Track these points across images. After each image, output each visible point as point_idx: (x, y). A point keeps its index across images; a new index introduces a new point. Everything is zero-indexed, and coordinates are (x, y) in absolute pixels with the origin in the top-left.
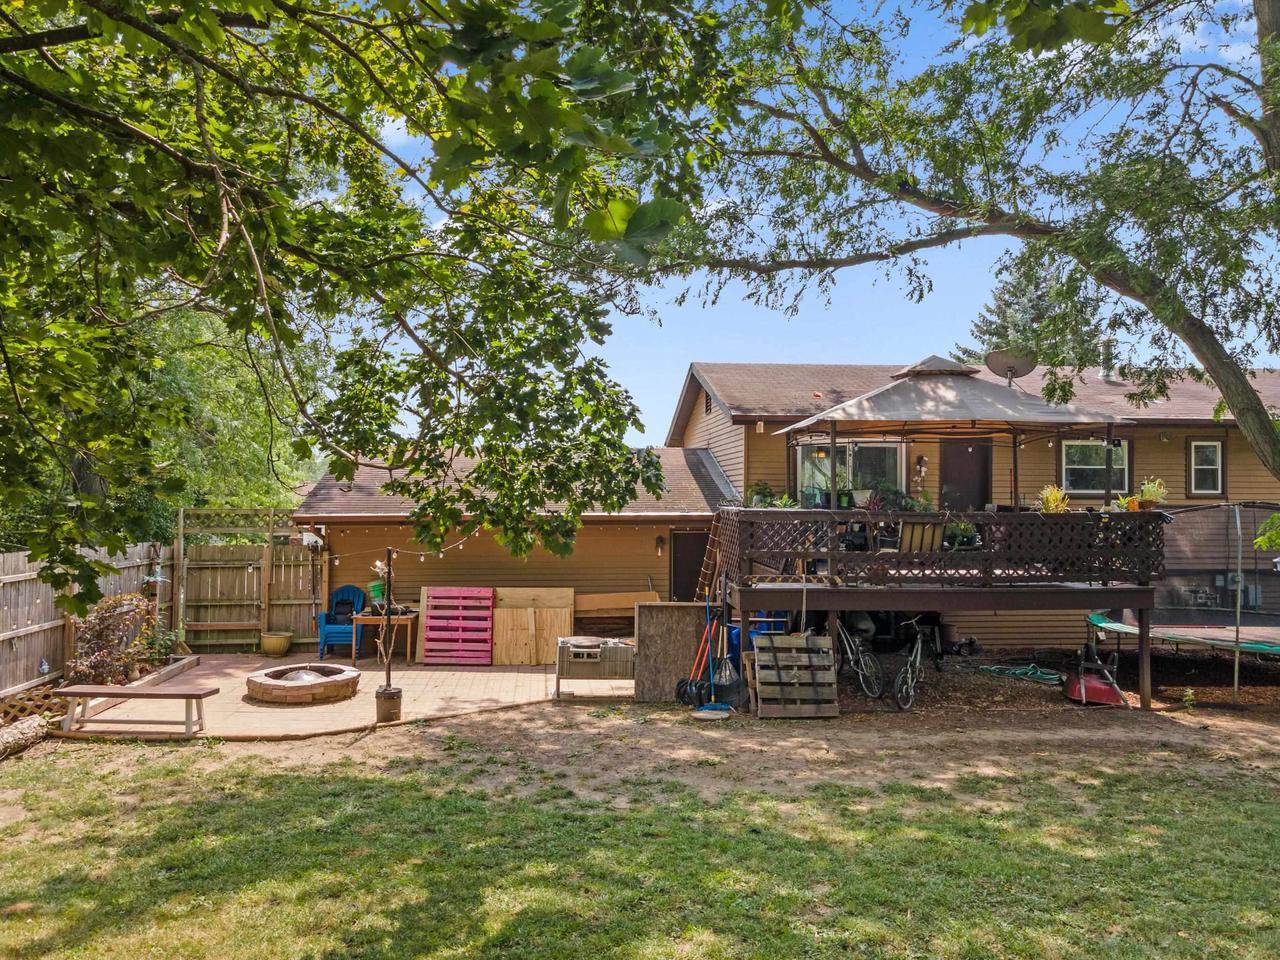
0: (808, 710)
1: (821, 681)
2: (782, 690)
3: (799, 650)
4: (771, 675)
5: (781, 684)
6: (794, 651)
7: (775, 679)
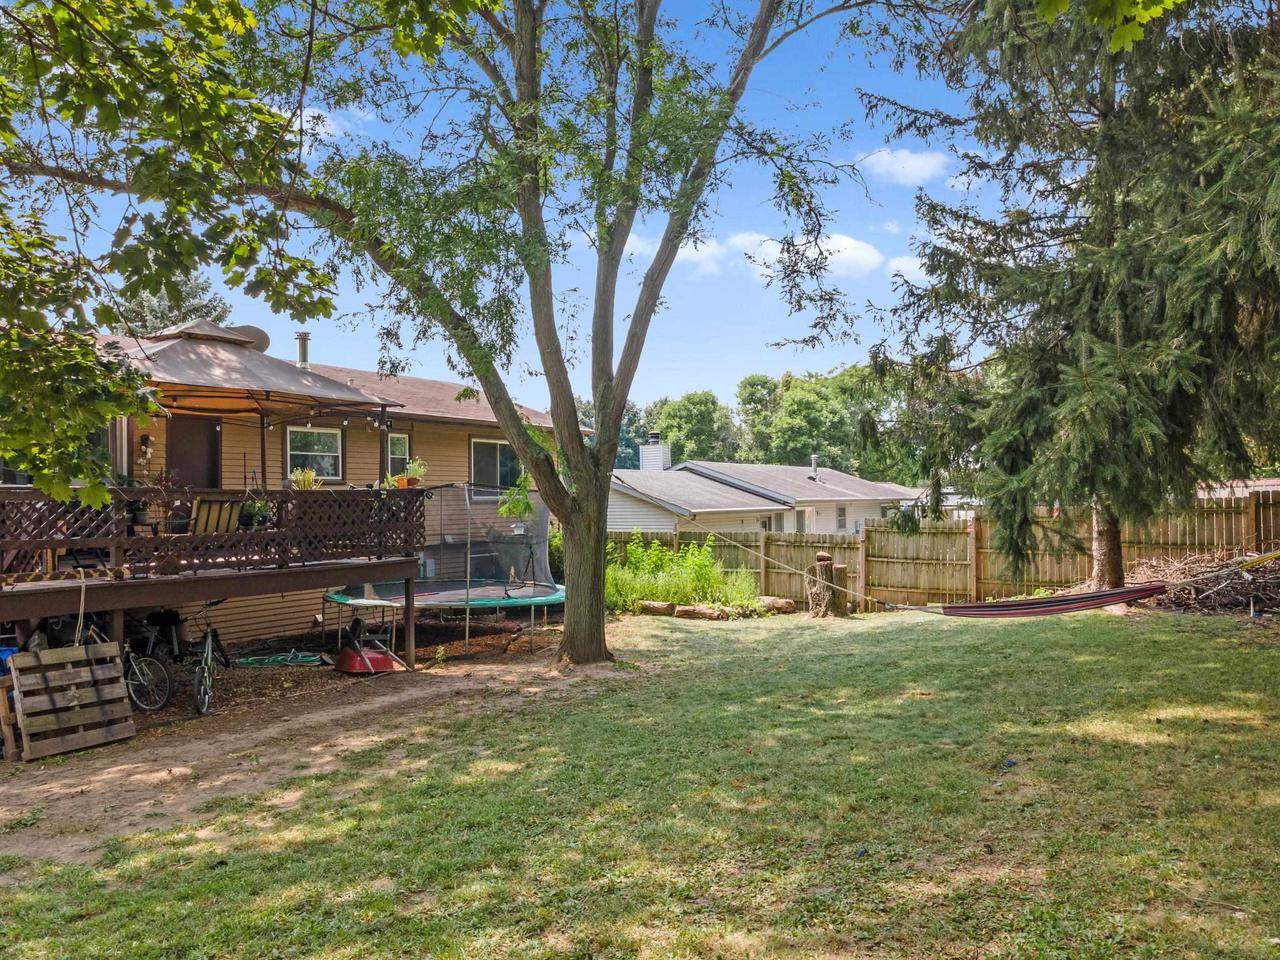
0: (96, 736)
1: (109, 697)
2: (58, 719)
3: (76, 664)
4: (42, 702)
5: (55, 711)
6: (70, 666)
7: (47, 706)
